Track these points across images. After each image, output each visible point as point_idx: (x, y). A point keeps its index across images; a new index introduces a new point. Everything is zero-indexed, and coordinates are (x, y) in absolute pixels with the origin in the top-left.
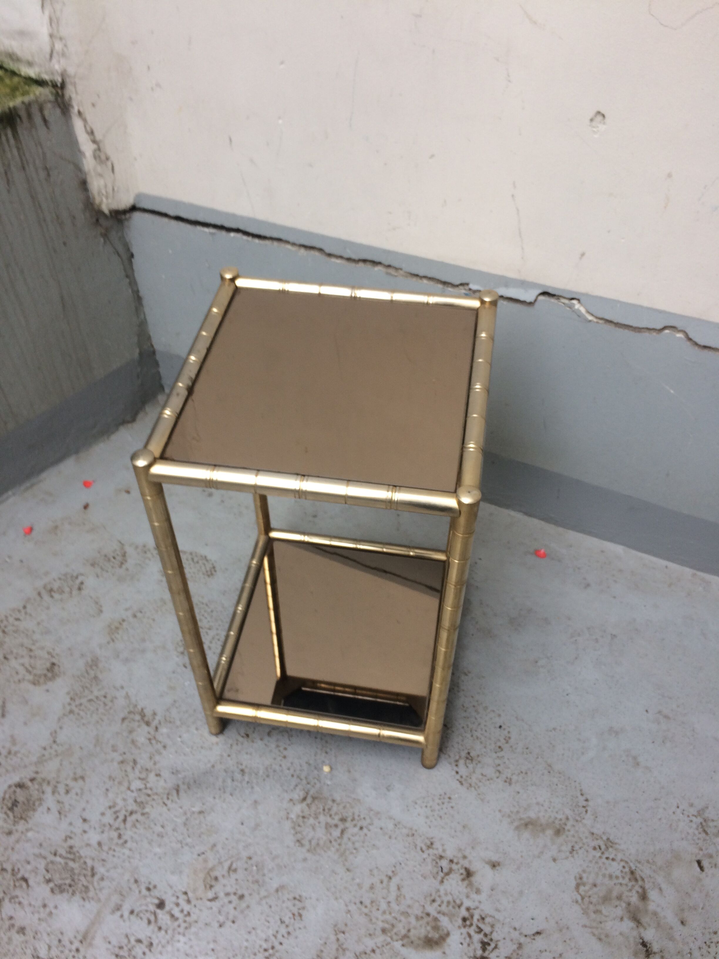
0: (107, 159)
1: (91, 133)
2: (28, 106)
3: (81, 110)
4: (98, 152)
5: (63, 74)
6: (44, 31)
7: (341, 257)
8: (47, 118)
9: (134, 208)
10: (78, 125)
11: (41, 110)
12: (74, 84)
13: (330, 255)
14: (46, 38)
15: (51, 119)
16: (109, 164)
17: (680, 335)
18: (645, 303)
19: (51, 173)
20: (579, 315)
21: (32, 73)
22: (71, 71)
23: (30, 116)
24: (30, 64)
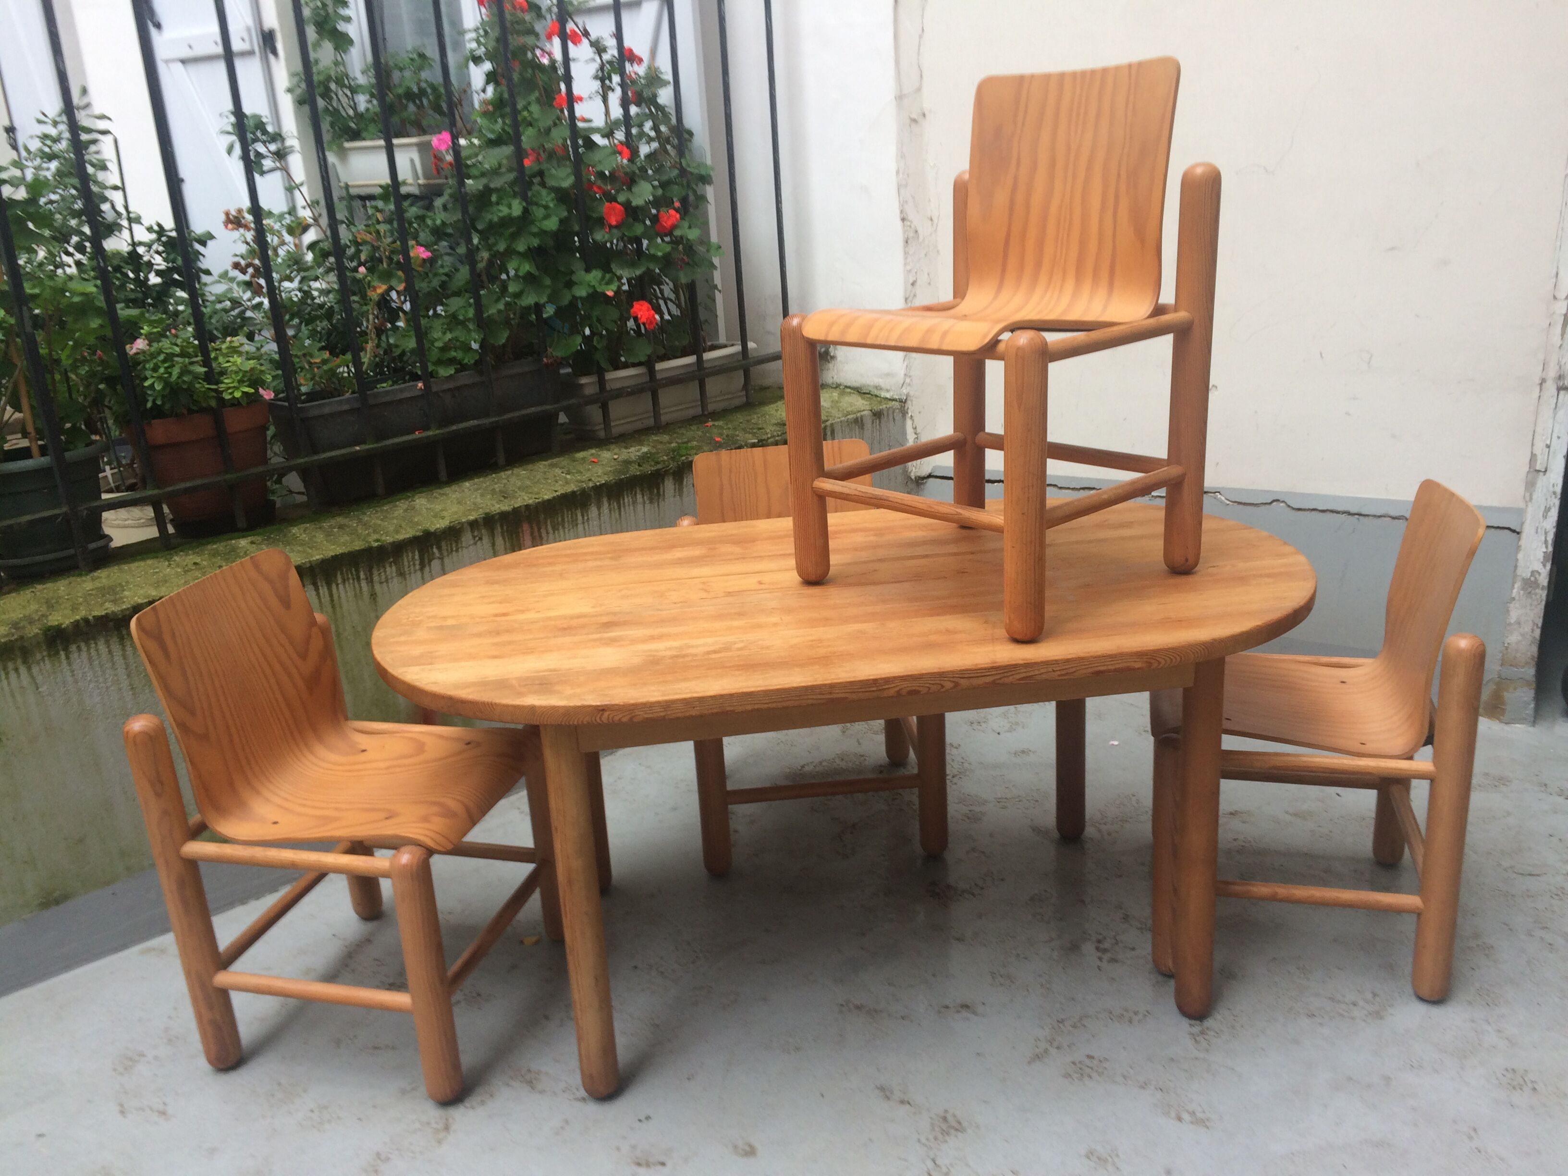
1: (915, 428)
2: (888, 409)
3: (913, 415)
4: (916, 440)
5: (908, 395)
6: (902, 373)
7: (1069, 488)
9: (930, 476)
10: (909, 423)
11: (893, 413)
12: (912, 401)
13: (1061, 488)
14: (902, 376)
15: (896, 418)
17: (1282, 504)
18: (1260, 488)
20: (1222, 502)
21: (888, 396)
22: (912, 393)
23: (888, 414)
24: (888, 391)
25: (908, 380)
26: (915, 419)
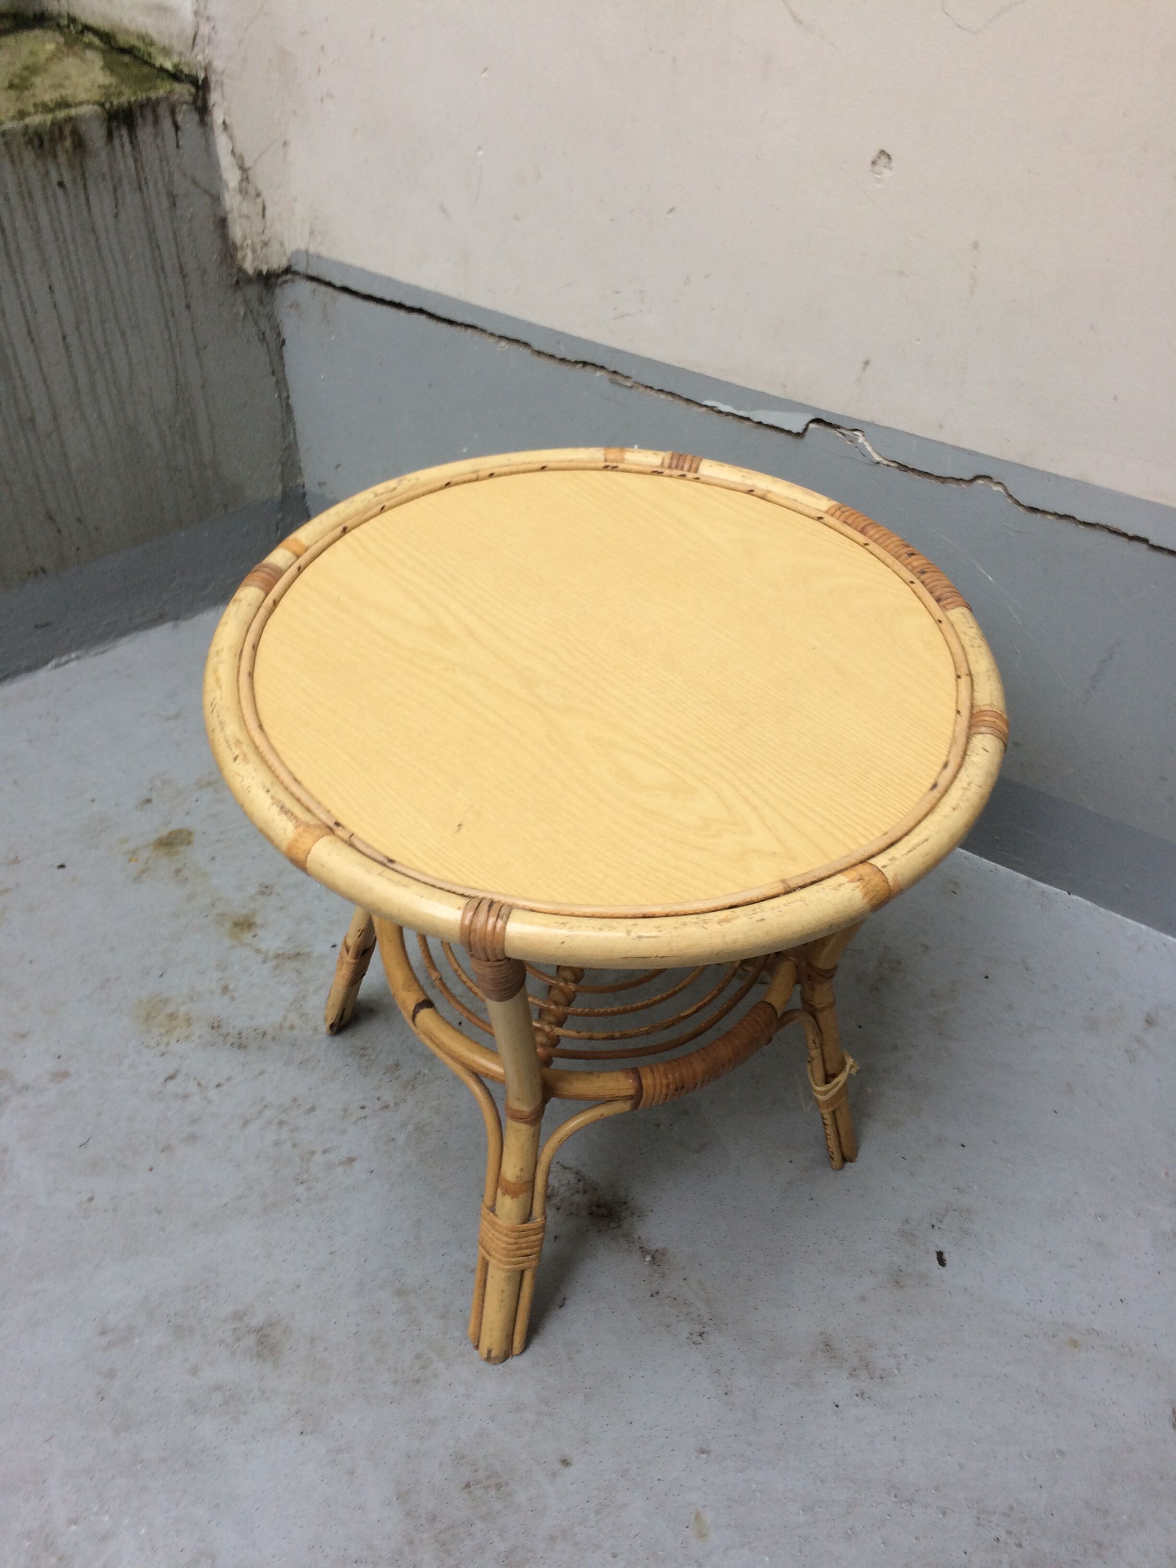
0: (258, 195)
1: (239, 155)
2: (155, 104)
3: (228, 121)
4: (245, 184)
5: (207, 66)
6: (188, 6)
8: (179, 124)
9: (288, 271)
10: (222, 142)
11: (173, 113)
12: (221, 85)
13: (538, 353)
14: (189, 17)
15: (184, 125)
16: (259, 200)
17: (997, 489)
18: (951, 441)
19: (178, 200)
20: (863, 452)
21: (168, 65)
22: (218, 64)
23: (156, 116)
24: (166, 52)
25: (205, 29)
26: (237, 133)
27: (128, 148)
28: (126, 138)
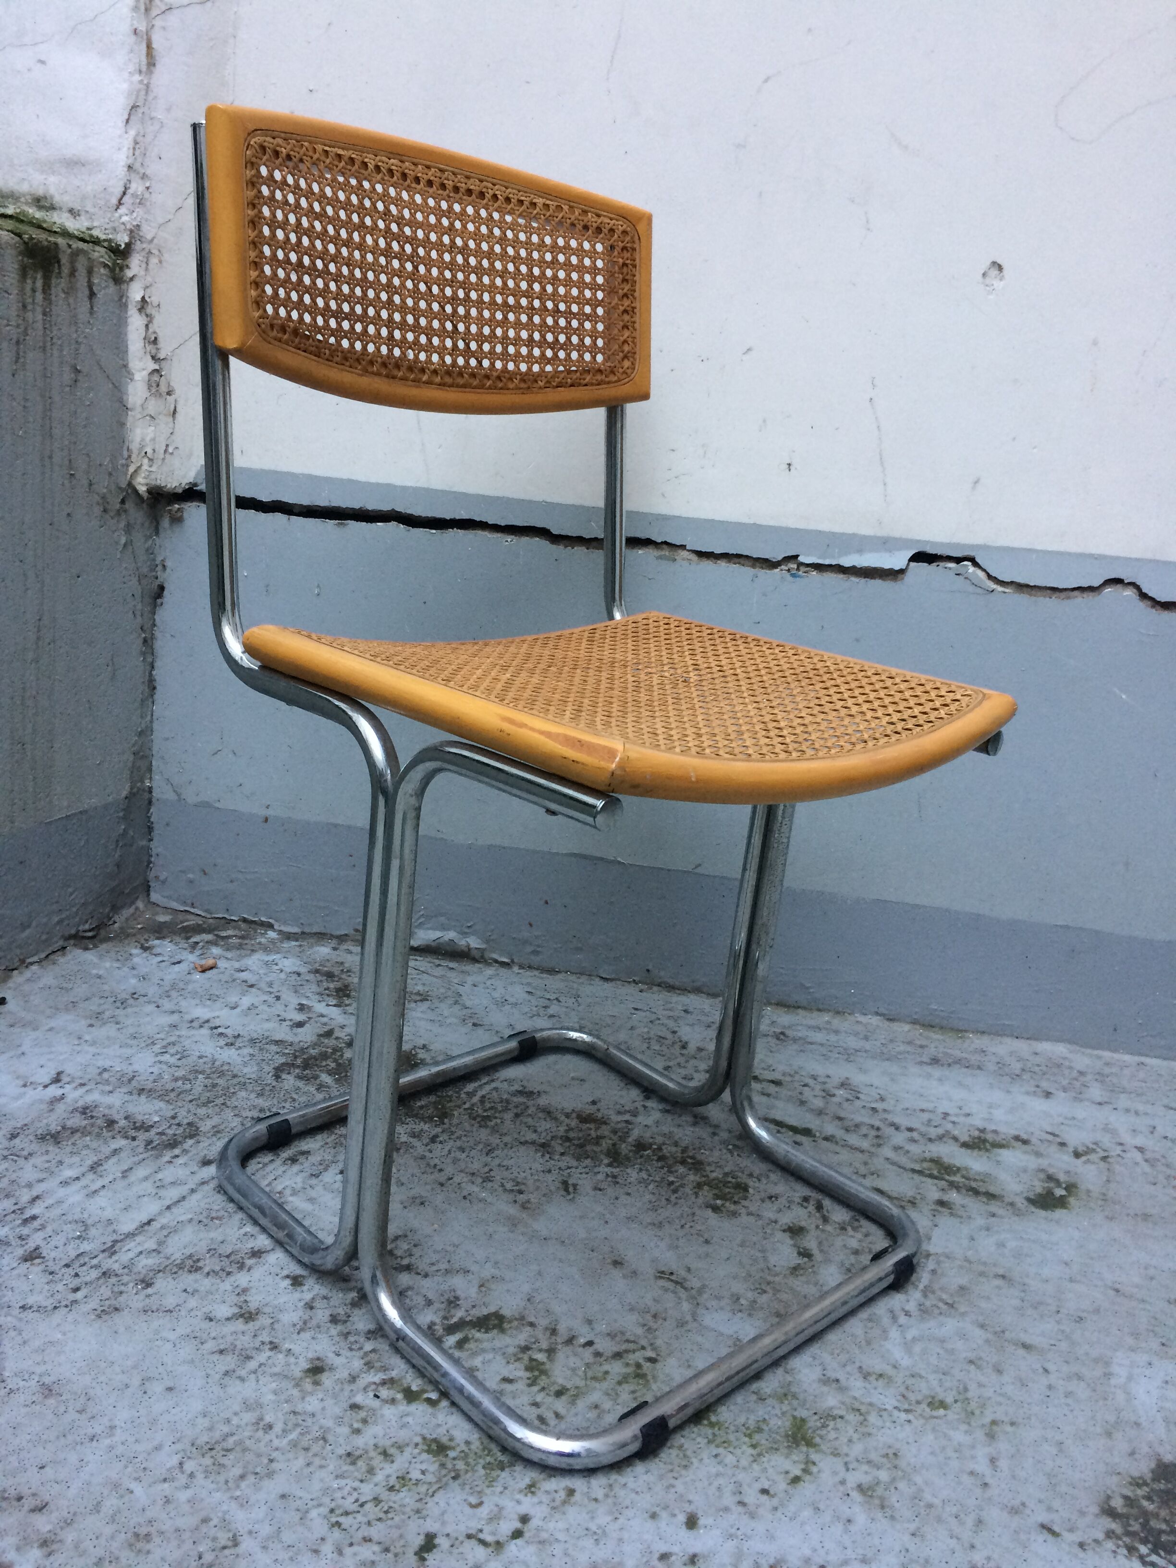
0: (170, 391)
1: (154, 342)
3: (146, 299)
4: (156, 377)
5: (134, 232)
6: (122, 158)
7: (579, 539)
8: (95, 289)
9: (189, 493)
10: (135, 322)
11: (90, 272)
13: (559, 538)
14: (121, 171)
15: (99, 293)
16: (171, 399)
17: (1129, 592)
18: (1076, 549)
19: (80, 380)
20: (974, 582)
22: (148, 231)
23: (73, 273)
24: (73, 213)
25: (137, 187)
26: (155, 315)
27: (39, 296)
28: (39, 284)
